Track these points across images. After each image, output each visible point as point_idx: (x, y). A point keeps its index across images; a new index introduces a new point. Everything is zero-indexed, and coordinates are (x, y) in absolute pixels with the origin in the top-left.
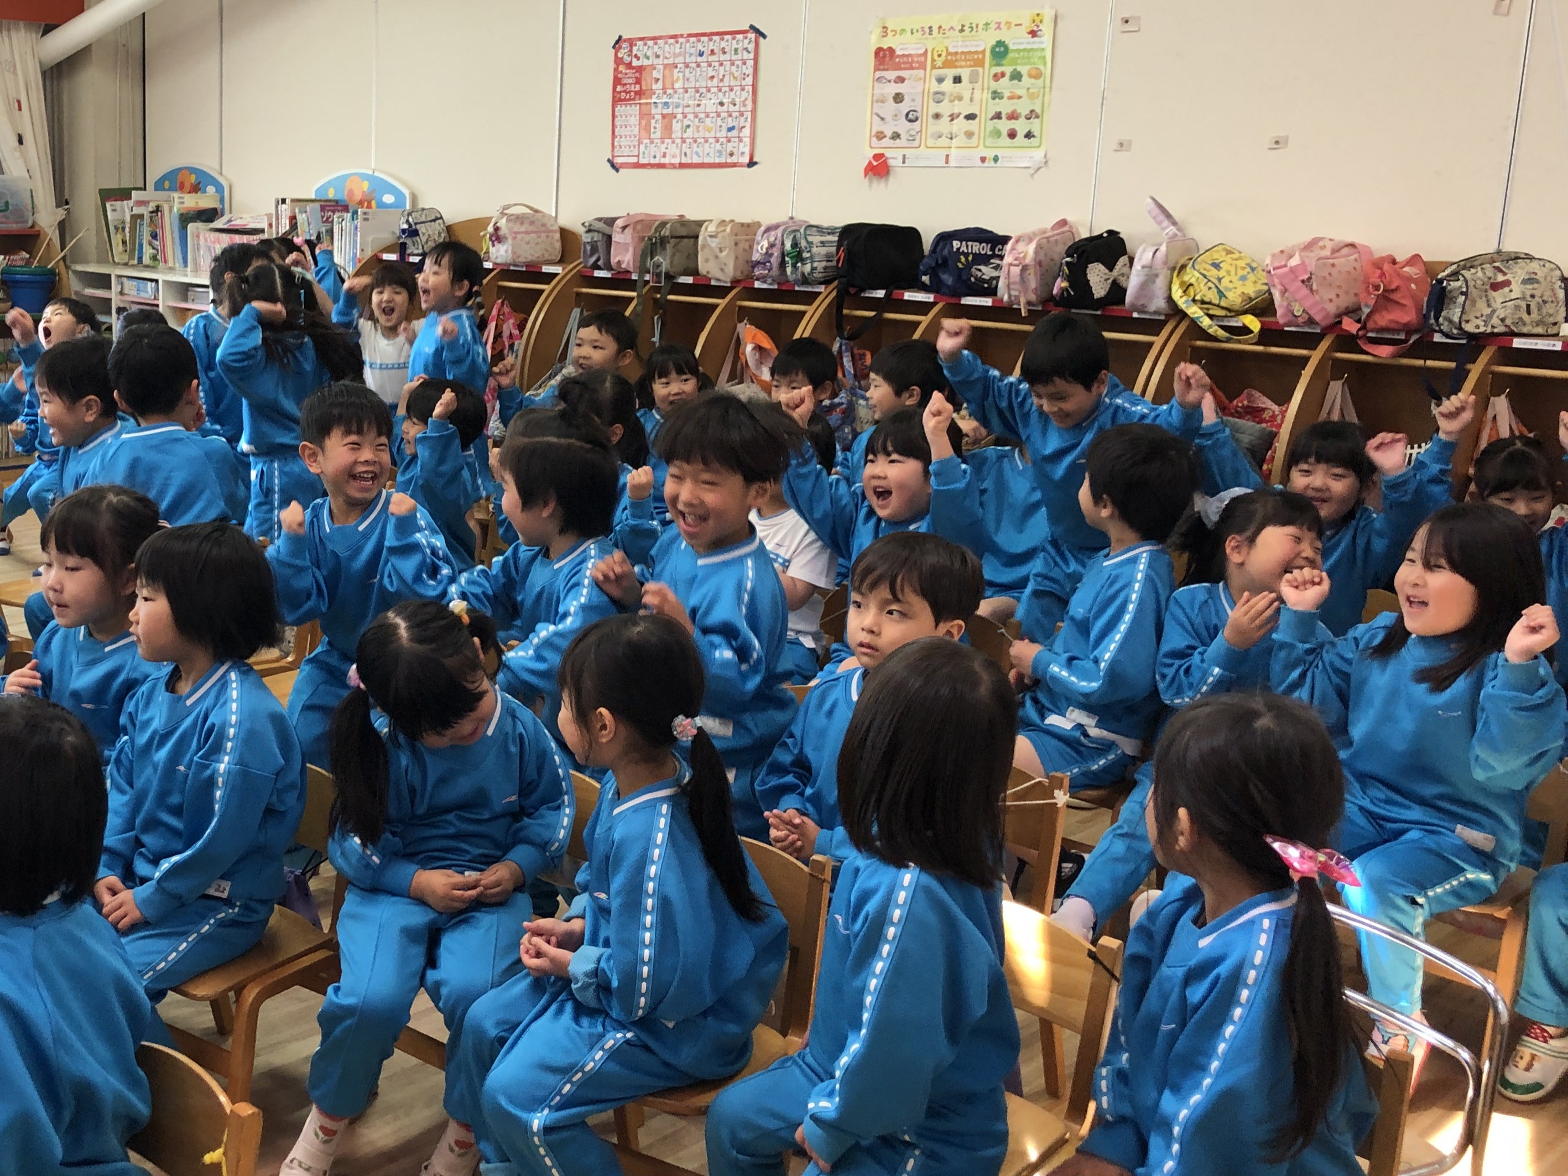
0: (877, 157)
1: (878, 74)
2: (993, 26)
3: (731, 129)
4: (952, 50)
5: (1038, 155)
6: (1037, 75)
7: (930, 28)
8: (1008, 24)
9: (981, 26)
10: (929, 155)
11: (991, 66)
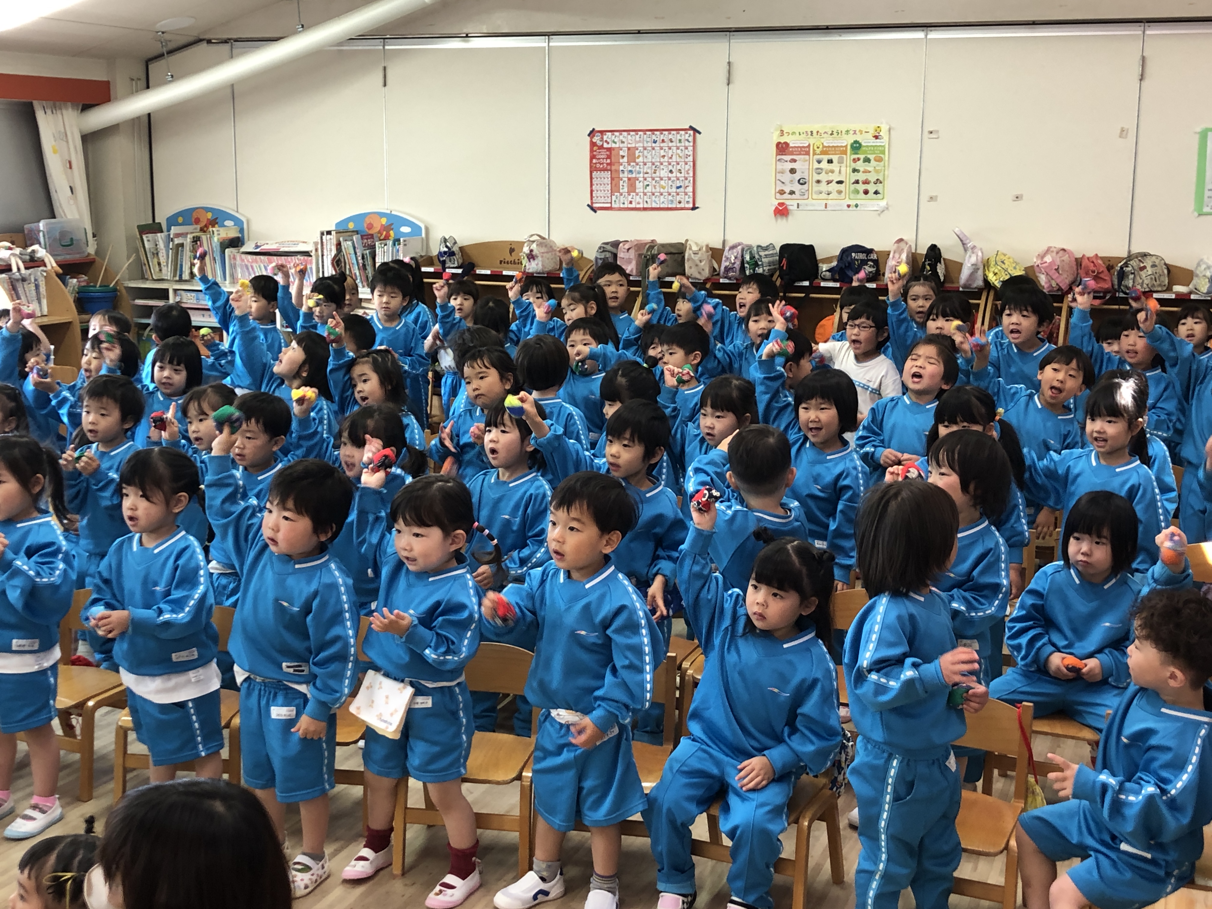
0: (781, 204)
1: (779, 157)
2: (852, 132)
3: (678, 188)
4: (825, 144)
5: (883, 203)
6: (879, 160)
7: (812, 132)
8: (861, 132)
9: (844, 132)
10: (815, 203)
11: (851, 154)
